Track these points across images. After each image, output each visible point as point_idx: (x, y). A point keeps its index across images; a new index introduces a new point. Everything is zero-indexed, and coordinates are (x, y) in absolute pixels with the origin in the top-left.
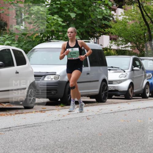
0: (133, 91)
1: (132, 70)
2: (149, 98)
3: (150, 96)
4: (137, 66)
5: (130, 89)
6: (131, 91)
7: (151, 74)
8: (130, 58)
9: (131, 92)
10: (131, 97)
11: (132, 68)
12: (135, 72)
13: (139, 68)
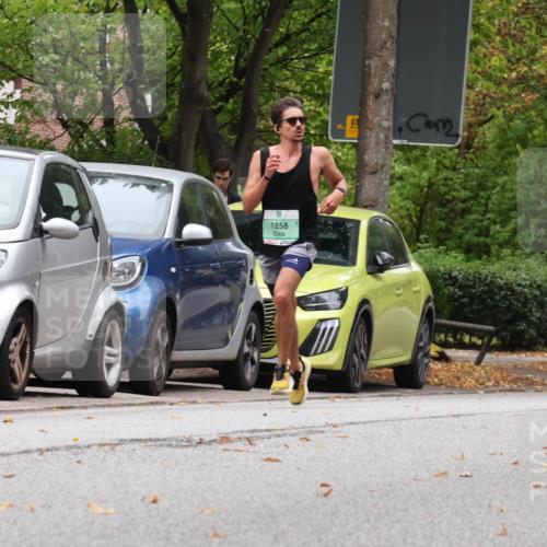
0: (32, 354)
1: (39, 231)
2: (117, 394)
3: (123, 387)
4: (66, 213)
5: (15, 340)
6: (19, 348)
7: (135, 259)
8: (25, 165)
9: (22, 355)
10: (16, 387)
11: (37, 219)
12: (51, 243)
13: (78, 223)
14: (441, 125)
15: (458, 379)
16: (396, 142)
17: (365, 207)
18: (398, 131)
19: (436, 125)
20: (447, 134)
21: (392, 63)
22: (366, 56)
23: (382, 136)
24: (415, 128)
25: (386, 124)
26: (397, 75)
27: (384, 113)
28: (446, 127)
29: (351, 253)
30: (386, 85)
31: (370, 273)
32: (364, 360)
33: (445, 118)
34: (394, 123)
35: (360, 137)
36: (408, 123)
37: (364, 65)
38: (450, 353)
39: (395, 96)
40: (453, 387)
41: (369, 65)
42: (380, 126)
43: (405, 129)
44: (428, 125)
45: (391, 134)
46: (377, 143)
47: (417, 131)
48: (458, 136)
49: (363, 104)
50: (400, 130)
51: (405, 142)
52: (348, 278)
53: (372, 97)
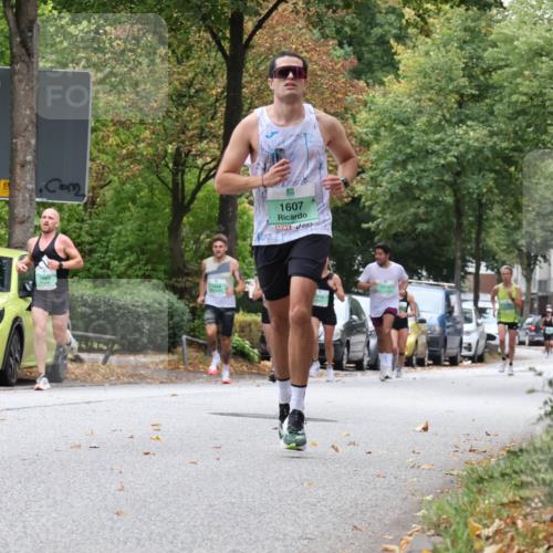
14: (71, 188)
15: (89, 375)
16: (38, 200)
17: (16, 248)
18: (40, 192)
19: (68, 188)
20: (76, 195)
21: (33, 142)
22: (13, 136)
23: (27, 196)
24: (52, 189)
25: (30, 186)
26: (37, 151)
27: (28, 178)
28: (75, 189)
29: (6, 282)
30: (29, 158)
31: (21, 297)
32: (18, 362)
33: (75, 182)
34: (36, 186)
35: (11, 196)
36: (46, 186)
37: (12, 143)
38: (84, 356)
39: (36, 166)
40: (85, 381)
41: (16, 144)
42: (26, 188)
43: (44, 190)
44: (62, 187)
45: (34, 194)
46: (24, 201)
47: (54, 191)
48: (84, 196)
49: (12, 171)
50: (41, 191)
51: (45, 200)
52: (4, 300)
53: (18, 167)
